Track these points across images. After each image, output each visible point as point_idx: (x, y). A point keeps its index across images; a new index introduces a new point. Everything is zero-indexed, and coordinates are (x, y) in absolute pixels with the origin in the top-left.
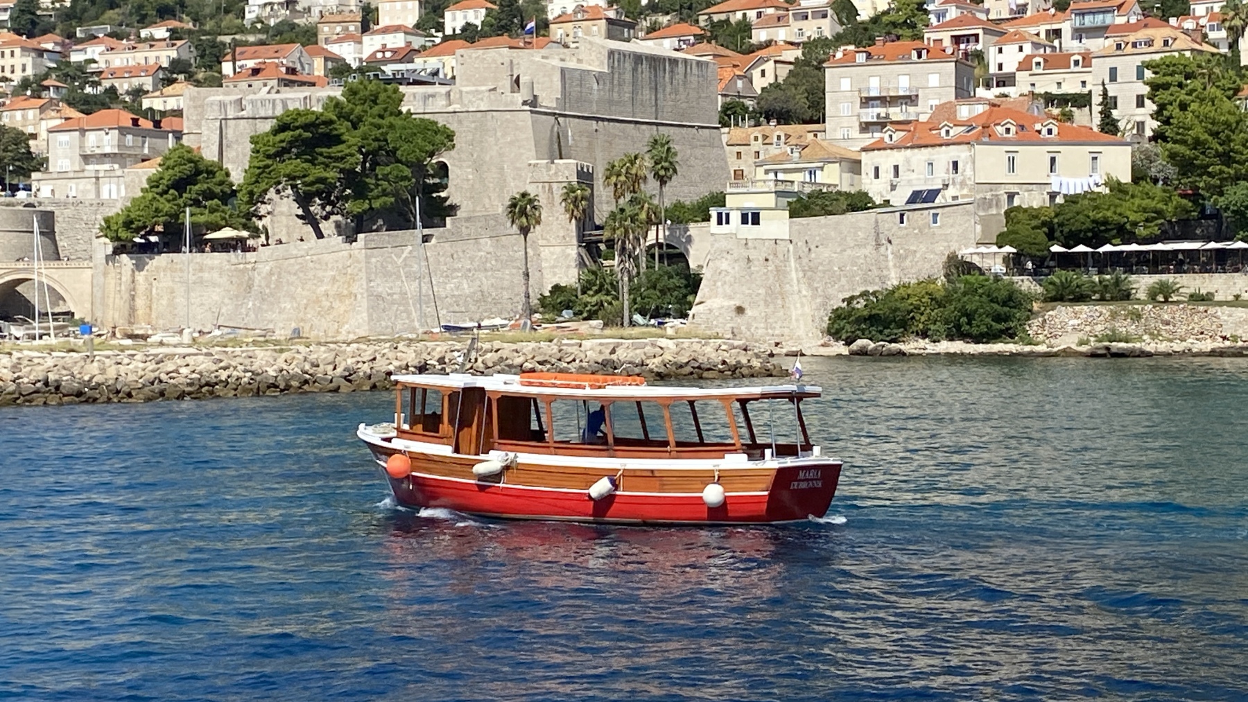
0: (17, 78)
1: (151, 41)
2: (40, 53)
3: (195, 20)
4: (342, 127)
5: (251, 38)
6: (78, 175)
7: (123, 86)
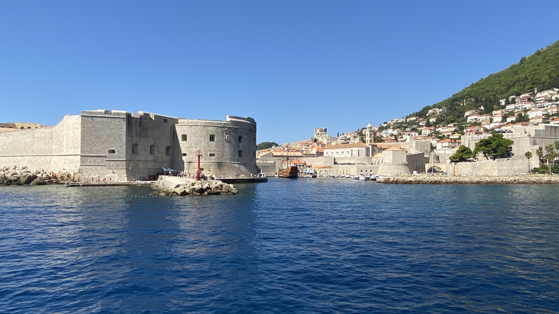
0: (427, 134)
1: (450, 127)
2: (431, 130)
3: (458, 123)
4: (492, 141)
5: (468, 125)
6: (442, 150)
7: (446, 135)
